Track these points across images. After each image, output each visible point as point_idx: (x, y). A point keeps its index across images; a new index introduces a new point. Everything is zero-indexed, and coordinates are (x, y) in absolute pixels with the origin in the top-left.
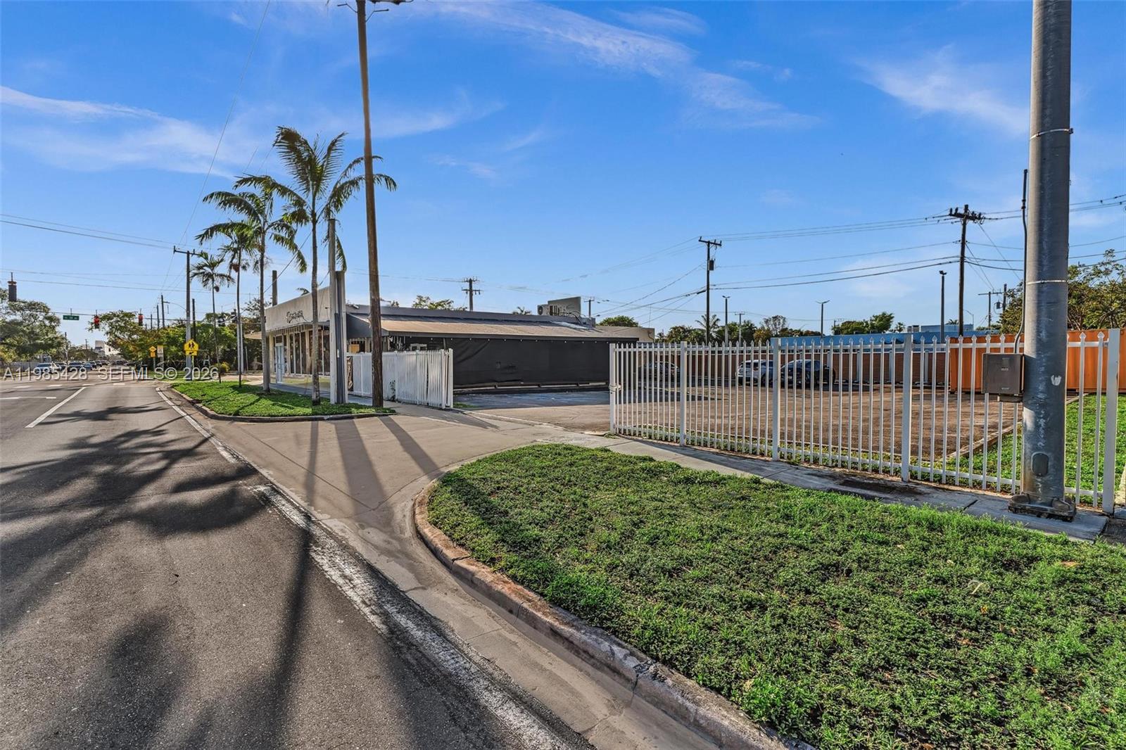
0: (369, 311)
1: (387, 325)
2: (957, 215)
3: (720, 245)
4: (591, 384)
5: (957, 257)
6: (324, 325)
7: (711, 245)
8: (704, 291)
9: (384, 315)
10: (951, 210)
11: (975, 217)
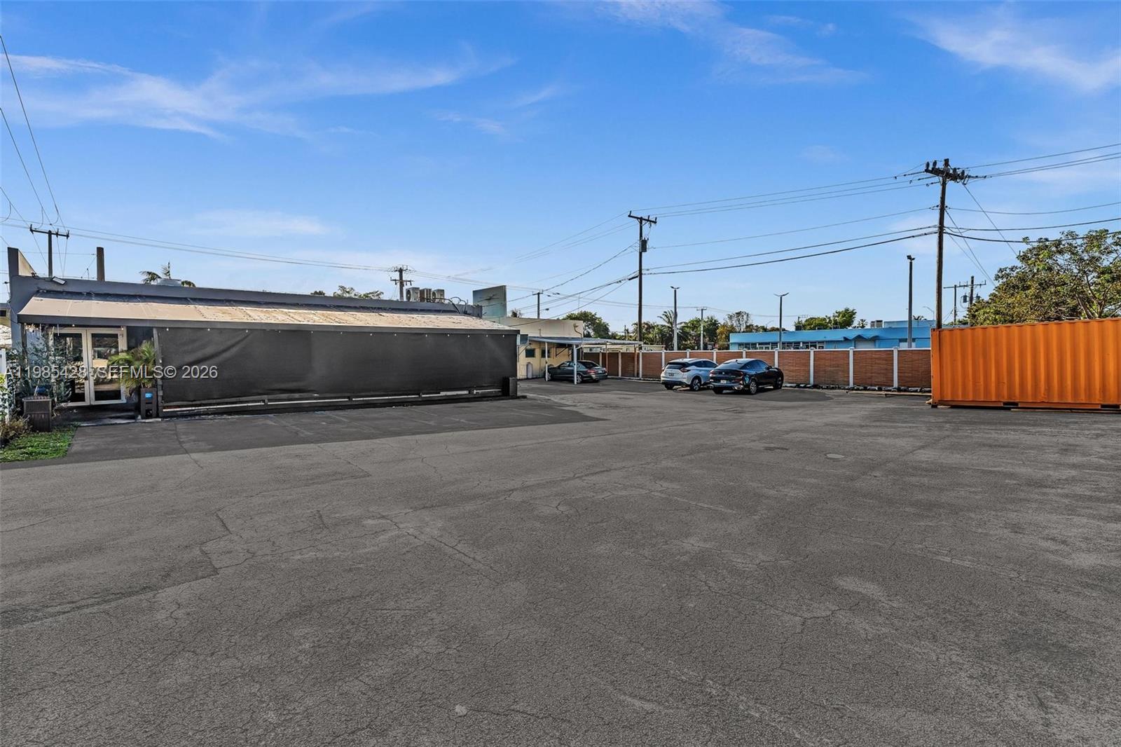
2: (935, 171)
3: (655, 222)
5: (935, 227)
7: (644, 222)
10: (928, 165)
11: (957, 176)
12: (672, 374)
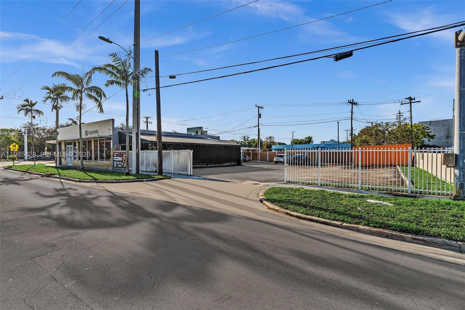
0: (156, 134)
1: (164, 139)
2: (350, 103)
3: (263, 108)
4: (225, 164)
6: (109, 137)
7: (260, 108)
8: (257, 126)
9: (162, 135)
10: (349, 101)
11: (356, 104)
12: (278, 159)
